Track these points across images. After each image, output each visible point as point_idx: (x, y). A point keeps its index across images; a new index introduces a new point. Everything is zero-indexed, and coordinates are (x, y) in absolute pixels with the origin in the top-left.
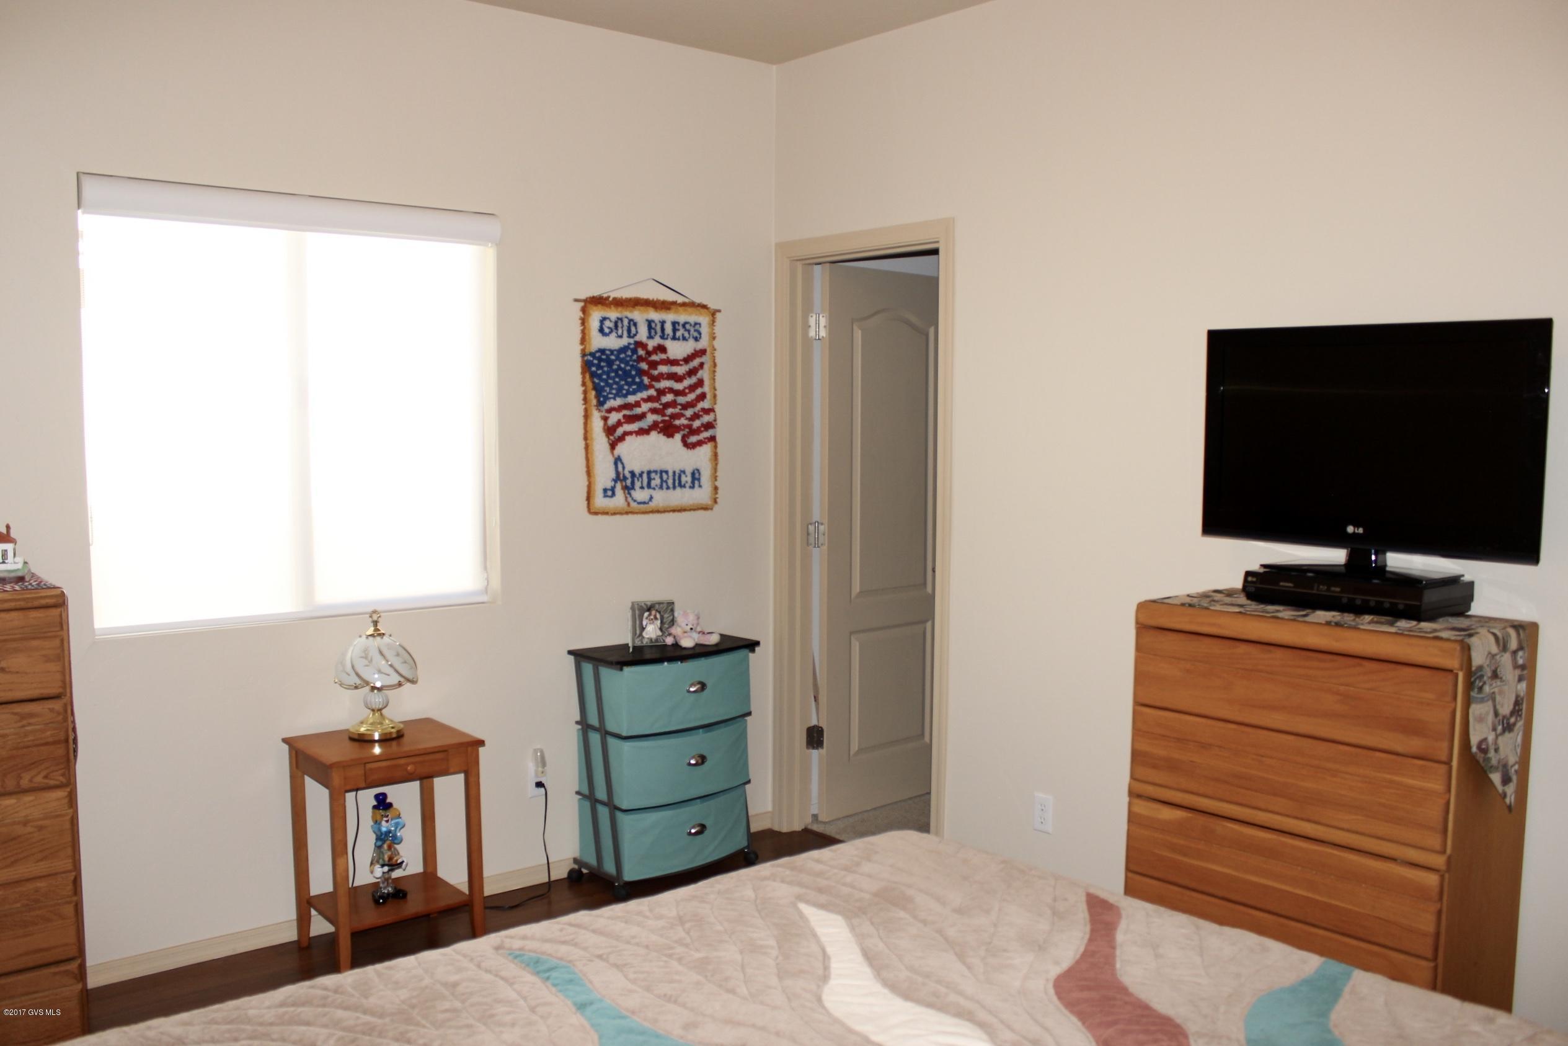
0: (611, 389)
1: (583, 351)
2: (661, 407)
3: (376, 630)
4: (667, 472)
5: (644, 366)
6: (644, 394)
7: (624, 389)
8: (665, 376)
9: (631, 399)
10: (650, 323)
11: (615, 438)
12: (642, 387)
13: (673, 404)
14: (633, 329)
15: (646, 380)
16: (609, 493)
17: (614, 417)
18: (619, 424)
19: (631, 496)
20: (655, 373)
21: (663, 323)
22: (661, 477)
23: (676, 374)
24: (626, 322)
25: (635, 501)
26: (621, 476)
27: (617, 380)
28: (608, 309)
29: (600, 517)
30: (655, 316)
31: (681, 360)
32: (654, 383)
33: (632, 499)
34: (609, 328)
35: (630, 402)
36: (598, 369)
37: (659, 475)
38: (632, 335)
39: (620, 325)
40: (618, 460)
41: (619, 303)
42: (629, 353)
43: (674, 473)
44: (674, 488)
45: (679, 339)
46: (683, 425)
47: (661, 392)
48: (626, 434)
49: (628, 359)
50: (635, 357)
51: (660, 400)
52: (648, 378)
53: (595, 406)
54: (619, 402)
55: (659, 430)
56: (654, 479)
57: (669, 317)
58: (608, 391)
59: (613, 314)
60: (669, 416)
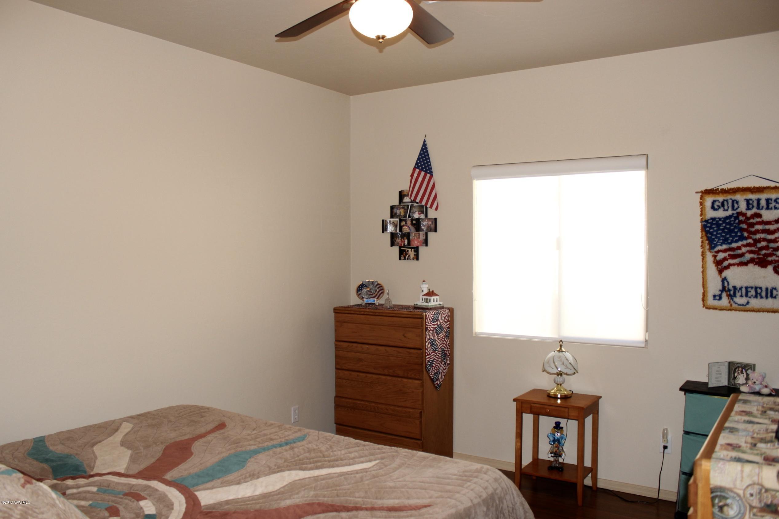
0: (719, 239)
1: (702, 219)
2: (757, 249)
3: (561, 349)
4: (761, 288)
5: (744, 226)
6: (745, 242)
7: (730, 240)
8: (760, 231)
9: (734, 245)
10: (748, 201)
11: (722, 267)
12: (742, 238)
13: (767, 248)
14: (736, 206)
15: (746, 234)
16: (717, 298)
17: (721, 256)
18: (725, 259)
19: (733, 300)
20: (753, 229)
21: (759, 200)
22: (756, 291)
23: (769, 230)
24: (730, 202)
25: (736, 303)
26: (727, 289)
27: (723, 234)
28: (717, 196)
29: (711, 311)
30: (753, 197)
31: (772, 221)
32: (751, 236)
33: (734, 302)
34: (718, 206)
35: (733, 247)
36: (710, 229)
37: (754, 289)
38: (735, 209)
39: (725, 203)
40: (724, 280)
41: (724, 192)
42: (733, 219)
43: (767, 289)
44: (767, 297)
45: (771, 209)
46: (775, 260)
47: (759, 241)
48: (730, 265)
49: (732, 222)
50: (737, 221)
51: (756, 246)
52: (747, 233)
53: (708, 249)
54: (724, 247)
55: (755, 263)
56: (750, 292)
57: (763, 197)
58: (717, 241)
59: (721, 198)
60: (763, 255)
